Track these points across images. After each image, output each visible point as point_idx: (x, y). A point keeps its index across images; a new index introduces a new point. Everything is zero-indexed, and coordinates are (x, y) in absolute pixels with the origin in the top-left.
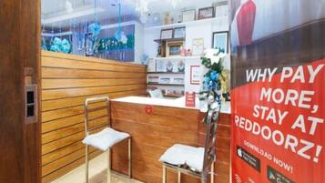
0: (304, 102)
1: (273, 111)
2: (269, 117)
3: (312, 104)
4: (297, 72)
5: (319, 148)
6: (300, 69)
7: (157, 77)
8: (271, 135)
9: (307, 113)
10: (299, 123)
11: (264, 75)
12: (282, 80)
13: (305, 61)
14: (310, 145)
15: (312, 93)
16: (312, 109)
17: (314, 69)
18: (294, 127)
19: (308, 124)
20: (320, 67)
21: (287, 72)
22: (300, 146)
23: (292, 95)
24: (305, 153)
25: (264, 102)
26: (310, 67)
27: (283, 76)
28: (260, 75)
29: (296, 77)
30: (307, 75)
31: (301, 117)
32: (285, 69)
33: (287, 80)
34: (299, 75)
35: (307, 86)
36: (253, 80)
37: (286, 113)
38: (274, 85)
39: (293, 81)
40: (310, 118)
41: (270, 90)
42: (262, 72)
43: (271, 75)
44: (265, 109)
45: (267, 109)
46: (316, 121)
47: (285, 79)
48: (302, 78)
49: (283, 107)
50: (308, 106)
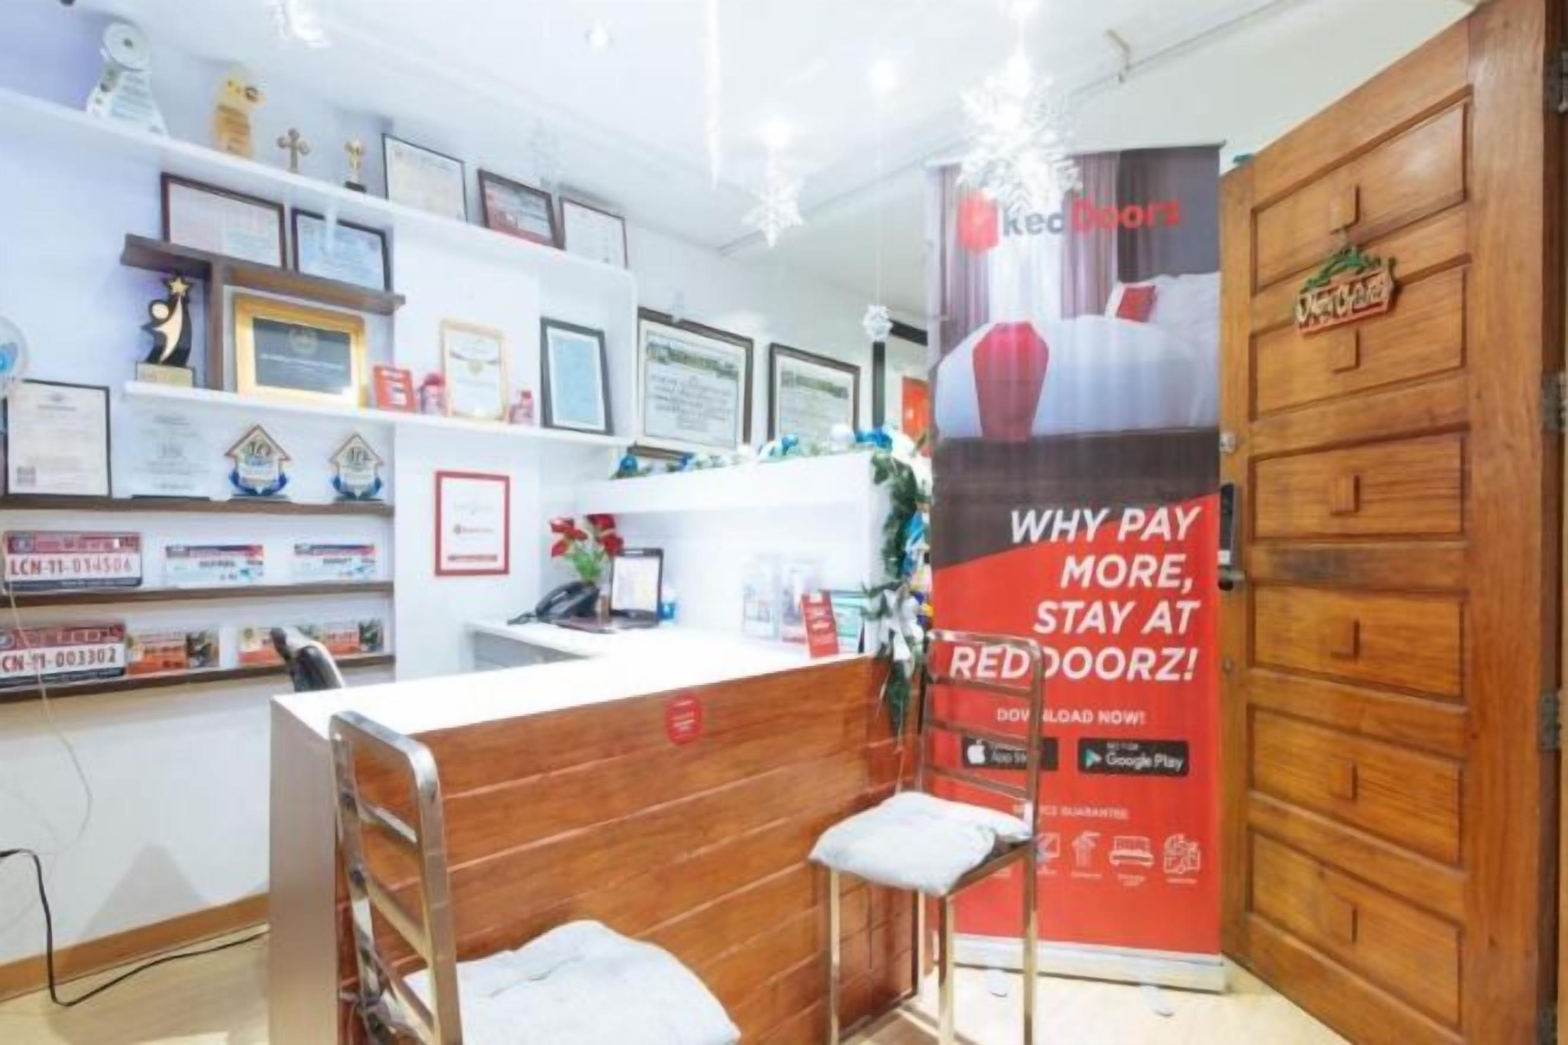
0: (1170, 577)
1: (1097, 607)
2: (1087, 622)
3: (1181, 577)
4: (1155, 520)
5: (1194, 653)
6: (1162, 513)
7: (132, 542)
8: (1093, 663)
9: (1173, 596)
10: (1160, 619)
11: (1072, 526)
12: (1121, 536)
13: (1171, 499)
14: (1178, 653)
15: (1181, 557)
16: (1182, 586)
17: (1186, 513)
18: (1147, 629)
19: (1176, 615)
20: (1195, 511)
21: (1133, 520)
22: (1161, 661)
23: (1144, 566)
24: (1173, 671)
25: (1075, 590)
26: (1179, 512)
27: (1125, 527)
28: (1059, 525)
29: (1152, 529)
30: (1174, 526)
31: (1163, 607)
32: (1128, 513)
33: (1133, 536)
34: (1159, 524)
35: (1175, 546)
36: (1035, 536)
37: (1130, 606)
38: (1103, 545)
39: (1145, 537)
40: (1180, 605)
41: (1089, 561)
42: (1068, 517)
43: (1093, 525)
44: (1072, 607)
45: (1080, 605)
46: (1187, 607)
47: (1130, 535)
48: (1166, 531)
49: (1122, 594)
50: (1175, 583)
